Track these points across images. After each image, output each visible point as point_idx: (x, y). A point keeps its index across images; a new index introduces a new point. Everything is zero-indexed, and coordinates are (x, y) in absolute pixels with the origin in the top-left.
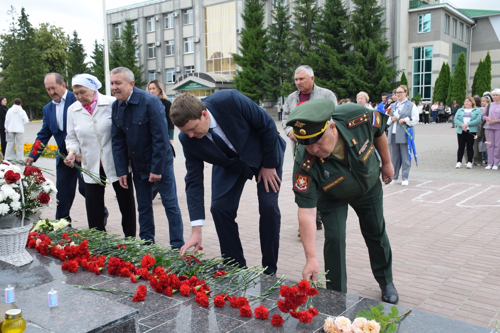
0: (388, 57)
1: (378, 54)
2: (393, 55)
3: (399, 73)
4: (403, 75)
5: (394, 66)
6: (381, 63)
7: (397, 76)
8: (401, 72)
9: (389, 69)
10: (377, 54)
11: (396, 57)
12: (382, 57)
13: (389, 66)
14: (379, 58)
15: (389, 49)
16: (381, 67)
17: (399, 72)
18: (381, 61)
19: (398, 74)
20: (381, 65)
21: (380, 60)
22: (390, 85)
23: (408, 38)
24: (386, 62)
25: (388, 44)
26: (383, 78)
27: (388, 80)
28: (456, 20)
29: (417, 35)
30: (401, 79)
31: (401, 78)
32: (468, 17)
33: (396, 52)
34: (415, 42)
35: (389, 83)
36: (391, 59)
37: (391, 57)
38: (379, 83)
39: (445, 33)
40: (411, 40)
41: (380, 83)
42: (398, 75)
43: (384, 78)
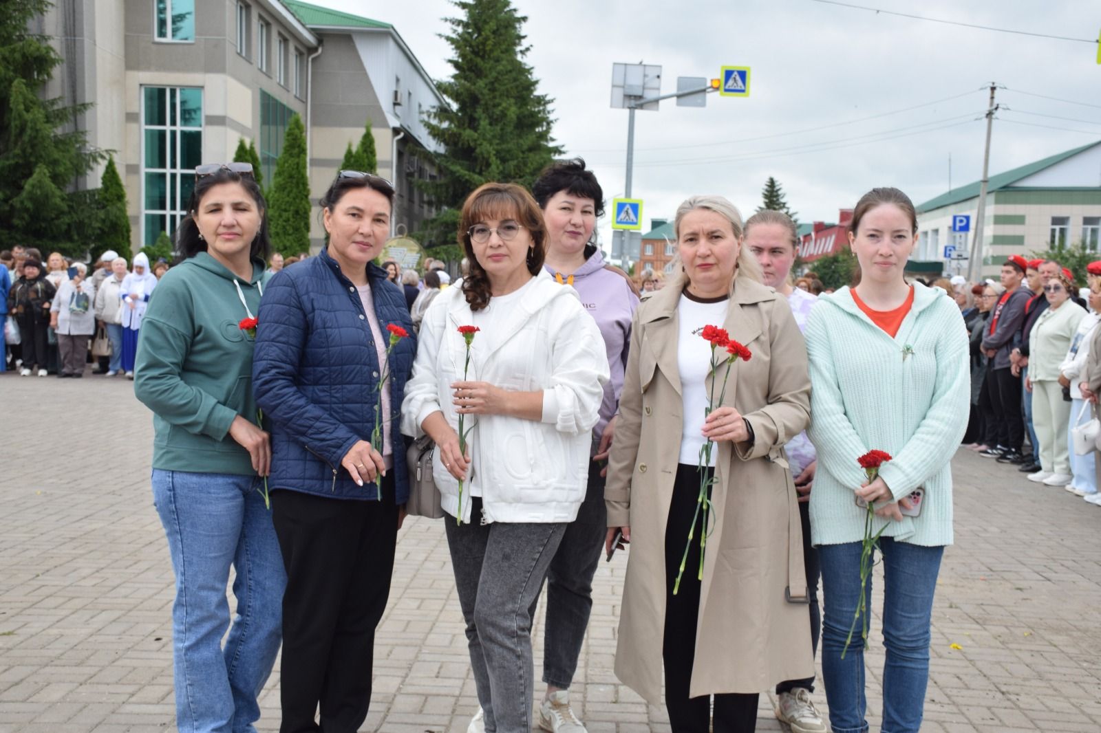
0: (53, 102)
1: (16, 83)
2: (74, 101)
3: (95, 160)
4: (111, 170)
5: (78, 135)
6: (28, 116)
7: (89, 172)
8: (103, 157)
9: (58, 142)
10: (11, 82)
11: (84, 106)
12: (30, 96)
13: (59, 131)
14: (21, 99)
15: (57, 72)
16: (29, 132)
17: (94, 157)
18: (27, 110)
19: (91, 164)
20: (29, 125)
21: (22, 107)
22: (63, 199)
23: (122, 52)
24: (48, 119)
25: (52, 55)
26: (37, 170)
27: (55, 178)
28: (268, 24)
29: (154, 47)
30: (103, 183)
31: (104, 178)
32: (299, 21)
33: (83, 91)
34: (148, 68)
35: (58, 192)
36: (65, 109)
37: (67, 103)
38: (21, 188)
39: (240, 54)
40: (133, 59)
41: (27, 187)
42: (92, 169)
43: (41, 173)
